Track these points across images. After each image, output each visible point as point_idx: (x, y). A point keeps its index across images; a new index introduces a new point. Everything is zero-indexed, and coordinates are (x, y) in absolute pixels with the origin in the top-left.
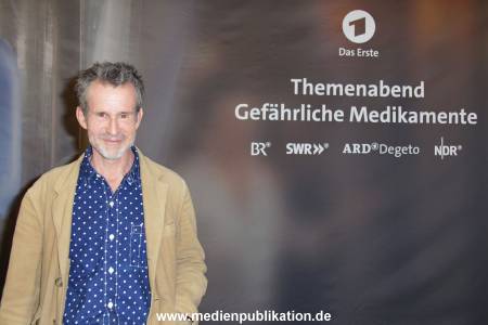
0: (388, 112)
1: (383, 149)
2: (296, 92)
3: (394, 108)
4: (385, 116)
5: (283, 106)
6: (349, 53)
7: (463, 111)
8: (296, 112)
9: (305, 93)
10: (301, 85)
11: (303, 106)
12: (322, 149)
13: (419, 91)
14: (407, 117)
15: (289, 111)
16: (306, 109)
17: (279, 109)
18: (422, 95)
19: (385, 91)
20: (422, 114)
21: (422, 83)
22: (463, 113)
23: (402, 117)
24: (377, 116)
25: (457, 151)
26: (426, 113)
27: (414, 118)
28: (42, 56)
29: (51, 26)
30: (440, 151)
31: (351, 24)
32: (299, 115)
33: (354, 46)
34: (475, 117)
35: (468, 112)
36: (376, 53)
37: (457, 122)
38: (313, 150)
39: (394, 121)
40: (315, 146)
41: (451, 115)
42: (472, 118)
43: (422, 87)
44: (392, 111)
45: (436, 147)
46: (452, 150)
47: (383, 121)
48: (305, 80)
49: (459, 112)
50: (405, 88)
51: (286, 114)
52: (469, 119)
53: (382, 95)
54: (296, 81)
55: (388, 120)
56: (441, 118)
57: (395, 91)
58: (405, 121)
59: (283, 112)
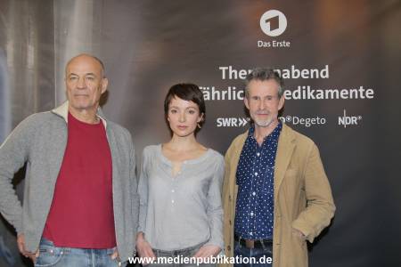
0: (299, 91)
1: (296, 120)
2: (224, 77)
3: (304, 87)
4: (297, 95)
5: (213, 88)
6: (266, 45)
7: (361, 87)
8: (224, 93)
9: (231, 77)
10: (227, 71)
11: (229, 88)
12: (246, 122)
13: (324, 73)
14: (315, 94)
15: (218, 92)
16: (232, 90)
17: (210, 91)
18: (327, 76)
19: (296, 74)
20: (327, 92)
21: (327, 66)
22: (361, 90)
23: (310, 95)
24: (290, 94)
25: (357, 121)
26: (331, 91)
27: (321, 95)
28: (26, 57)
29: (32, 33)
30: (343, 121)
31: (267, 21)
32: (227, 95)
33: (270, 39)
34: (372, 92)
35: (366, 89)
36: (288, 44)
37: (356, 97)
38: (238, 123)
39: (304, 98)
40: (240, 120)
41: (351, 91)
42: (370, 93)
43: (327, 70)
44: (302, 90)
45: (340, 119)
46: (353, 120)
47: (295, 98)
48: (231, 67)
49: (358, 89)
50: (312, 71)
51: (216, 95)
52: (367, 94)
53: (294, 77)
54: (224, 69)
55: (299, 97)
56: (343, 94)
57: (304, 74)
58: (313, 98)
59: (213, 93)
